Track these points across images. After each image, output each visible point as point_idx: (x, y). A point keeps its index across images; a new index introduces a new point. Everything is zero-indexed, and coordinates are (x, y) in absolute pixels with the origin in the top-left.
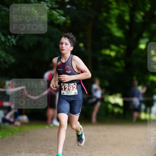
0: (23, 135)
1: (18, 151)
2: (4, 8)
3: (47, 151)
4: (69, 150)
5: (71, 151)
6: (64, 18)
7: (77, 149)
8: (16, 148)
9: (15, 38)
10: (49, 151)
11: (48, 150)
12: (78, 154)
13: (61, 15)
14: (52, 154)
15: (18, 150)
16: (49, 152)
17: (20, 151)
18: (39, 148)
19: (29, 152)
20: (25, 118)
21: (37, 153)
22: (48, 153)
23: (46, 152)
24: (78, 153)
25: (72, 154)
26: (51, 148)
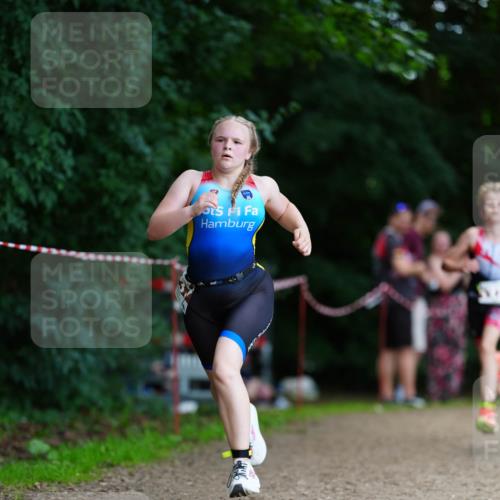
0: (302, 432)
1: (285, 477)
2: (234, 23)
3: (382, 476)
4: (453, 474)
5: (459, 475)
6: (430, 56)
7: (480, 470)
8: (279, 469)
9: (269, 120)
10: (387, 476)
11: (385, 473)
12: (484, 486)
13: (418, 44)
14: (396, 484)
15: (285, 474)
16: (386, 478)
17: (292, 477)
18: (353, 469)
19: (321, 481)
20: (304, 386)
21: (348, 483)
22: (385, 483)
23: (377, 479)
24: (483, 481)
25: (465, 485)
26: (395, 468)
